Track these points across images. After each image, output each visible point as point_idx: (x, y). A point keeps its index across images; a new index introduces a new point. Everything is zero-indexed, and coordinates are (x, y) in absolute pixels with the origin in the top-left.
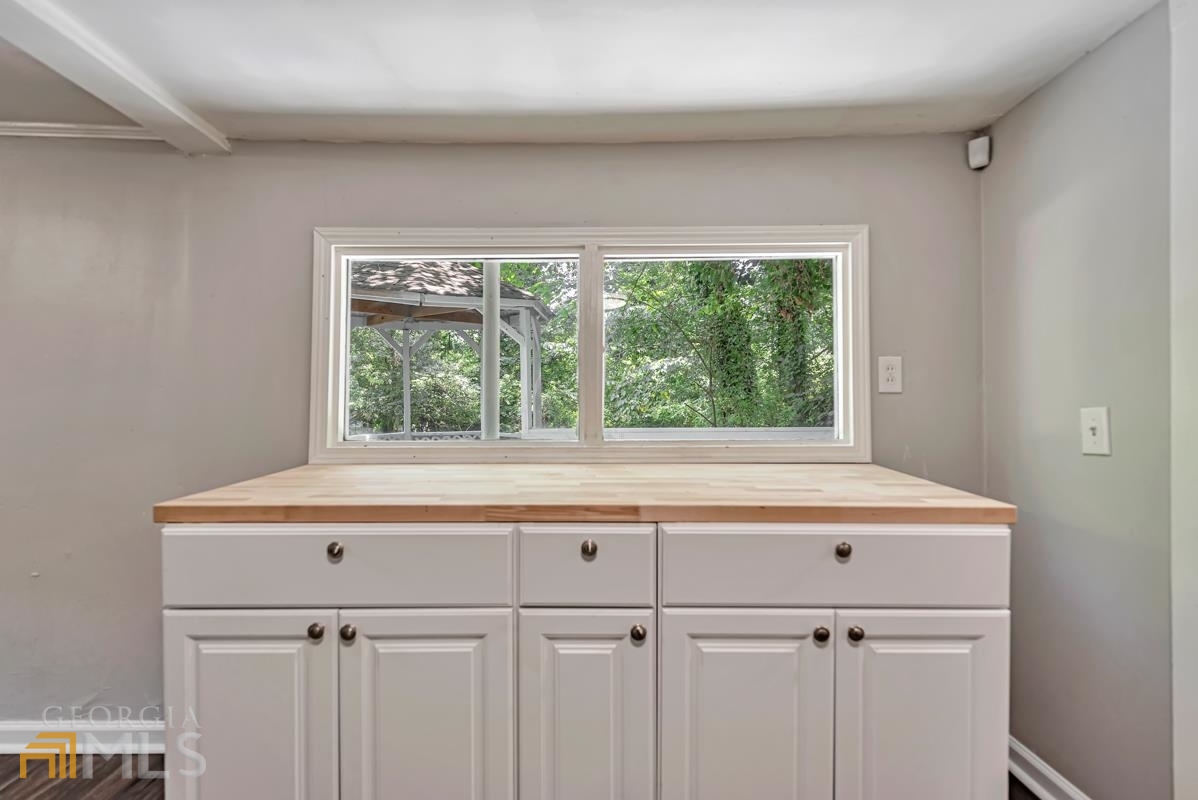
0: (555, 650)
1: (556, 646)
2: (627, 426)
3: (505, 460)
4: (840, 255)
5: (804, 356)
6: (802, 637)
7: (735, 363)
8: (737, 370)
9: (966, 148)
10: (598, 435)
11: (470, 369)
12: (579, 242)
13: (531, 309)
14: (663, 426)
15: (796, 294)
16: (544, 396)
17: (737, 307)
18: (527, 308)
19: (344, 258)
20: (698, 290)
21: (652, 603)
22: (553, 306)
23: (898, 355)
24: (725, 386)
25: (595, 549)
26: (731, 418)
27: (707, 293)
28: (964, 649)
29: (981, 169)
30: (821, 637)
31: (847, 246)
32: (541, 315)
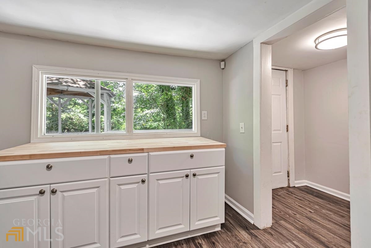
0: (120, 188)
1: (121, 187)
2: (139, 130)
3: (103, 139)
4: (194, 86)
5: (189, 110)
6: (183, 177)
7: (171, 111)
8: (171, 113)
9: (220, 64)
10: (131, 131)
11: (84, 111)
12: (126, 77)
13: (108, 93)
14: (150, 129)
15: (186, 93)
16: (112, 121)
17: (171, 96)
18: (106, 93)
19: (44, 76)
20: (160, 90)
21: (147, 173)
22: (114, 93)
23: (206, 111)
24: (168, 118)
25: (132, 160)
26: (169, 127)
27: (163, 91)
28: (216, 175)
29: (223, 69)
30: (187, 176)
31: (195, 84)
32: (111, 95)
